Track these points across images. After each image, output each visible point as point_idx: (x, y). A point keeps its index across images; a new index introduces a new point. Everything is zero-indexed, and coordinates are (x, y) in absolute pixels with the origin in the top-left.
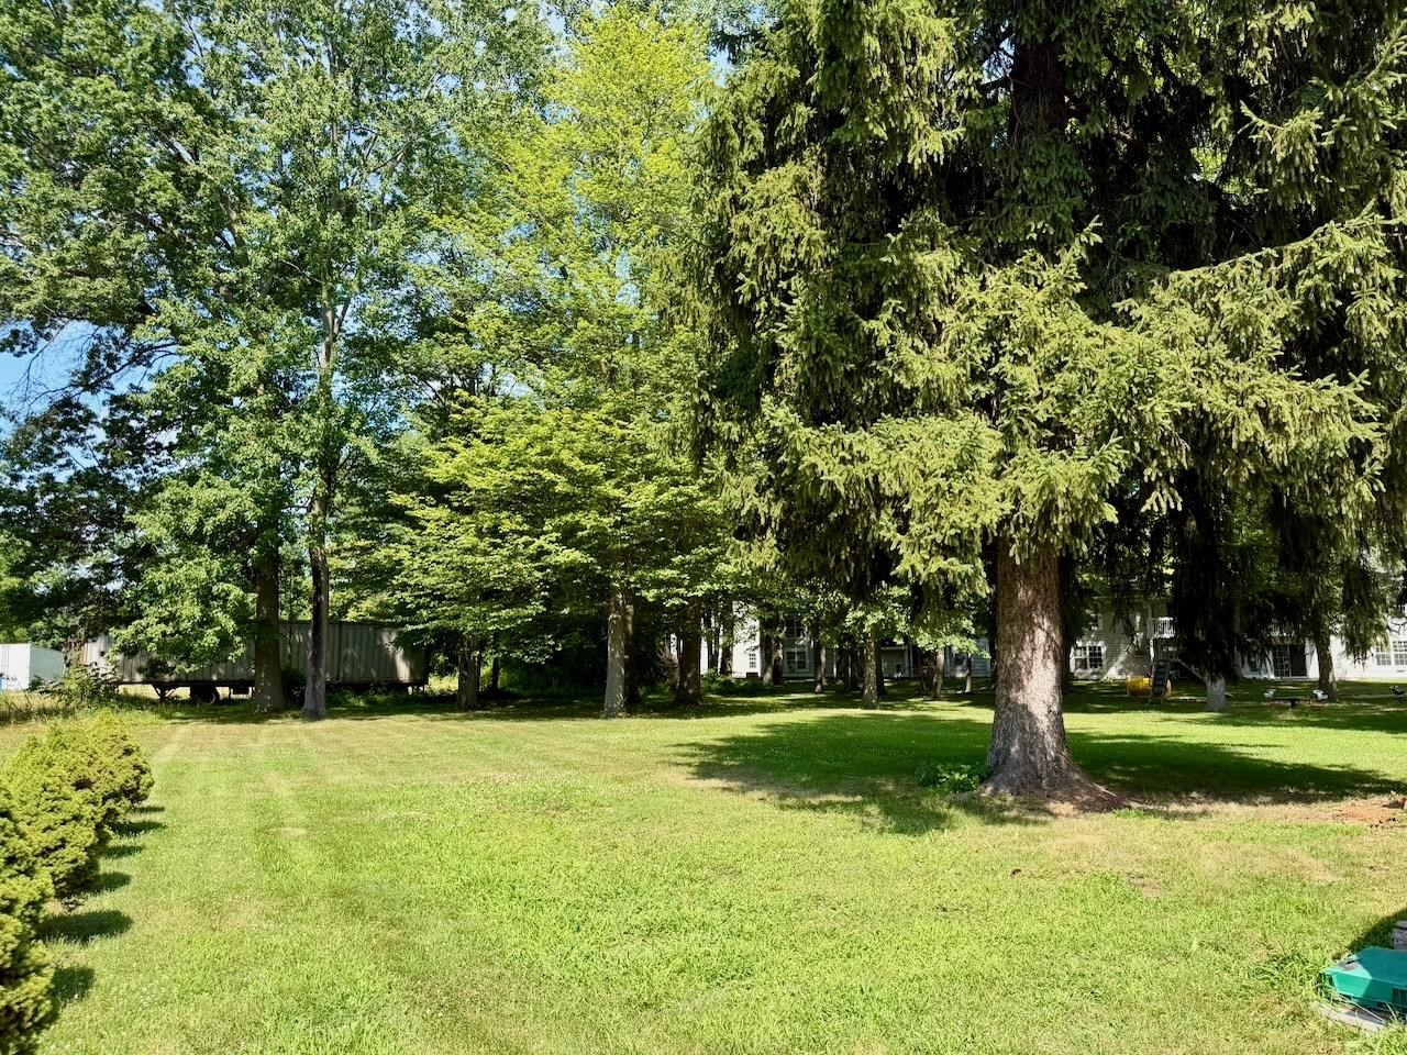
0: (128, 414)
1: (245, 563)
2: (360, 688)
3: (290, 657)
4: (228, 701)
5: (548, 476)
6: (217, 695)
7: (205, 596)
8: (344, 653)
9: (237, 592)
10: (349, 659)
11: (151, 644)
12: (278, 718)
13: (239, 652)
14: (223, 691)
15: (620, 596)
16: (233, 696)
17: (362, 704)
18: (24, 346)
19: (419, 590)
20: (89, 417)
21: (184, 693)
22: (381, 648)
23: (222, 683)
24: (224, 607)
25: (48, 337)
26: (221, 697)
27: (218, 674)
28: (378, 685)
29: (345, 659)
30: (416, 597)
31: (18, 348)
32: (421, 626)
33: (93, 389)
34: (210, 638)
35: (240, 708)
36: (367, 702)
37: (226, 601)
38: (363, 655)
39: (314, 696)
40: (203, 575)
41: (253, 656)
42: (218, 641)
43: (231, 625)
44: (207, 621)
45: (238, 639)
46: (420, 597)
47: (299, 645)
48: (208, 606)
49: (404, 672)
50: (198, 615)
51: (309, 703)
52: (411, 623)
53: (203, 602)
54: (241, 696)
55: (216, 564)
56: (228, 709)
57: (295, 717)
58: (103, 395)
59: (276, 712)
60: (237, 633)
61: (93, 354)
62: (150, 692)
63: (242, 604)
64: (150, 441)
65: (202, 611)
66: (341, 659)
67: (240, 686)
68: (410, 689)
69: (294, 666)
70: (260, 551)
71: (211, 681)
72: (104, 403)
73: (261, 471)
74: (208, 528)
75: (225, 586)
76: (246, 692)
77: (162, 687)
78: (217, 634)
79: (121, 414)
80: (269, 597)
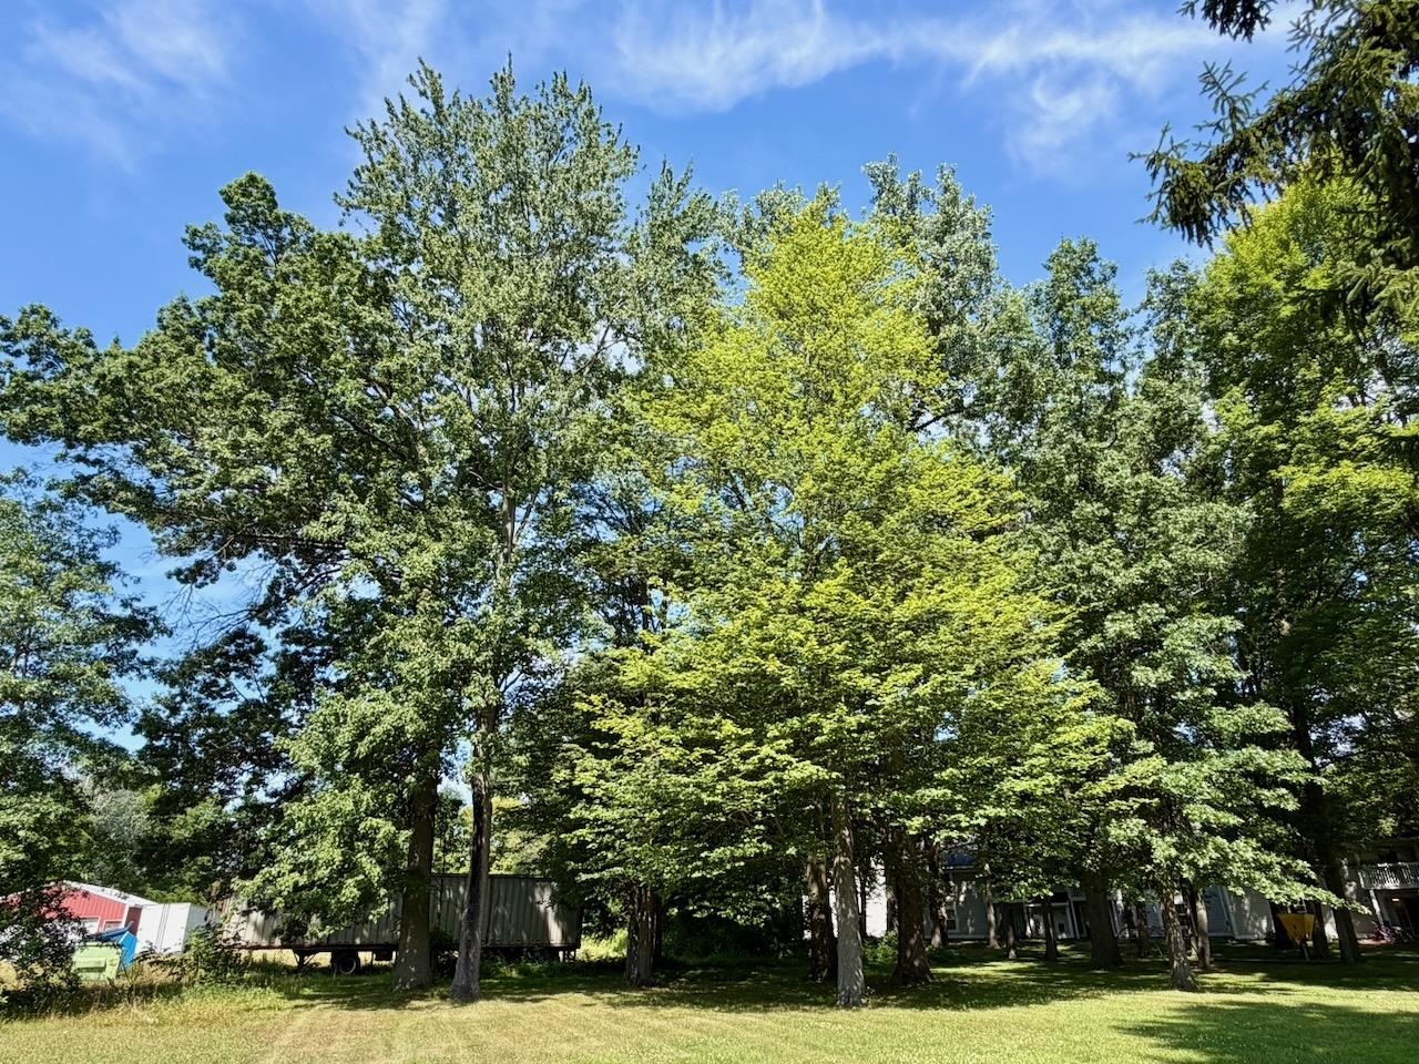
0: (301, 649)
1: (400, 794)
2: (512, 954)
3: (439, 916)
4: (370, 969)
5: (772, 666)
6: (358, 960)
7: (351, 836)
8: (494, 912)
9: (387, 827)
10: (500, 917)
11: (279, 899)
12: (422, 998)
13: (383, 909)
14: (365, 957)
15: (847, 832)
16: (375, 962)
17: (514, 974)
18: (207, 576)
19: (599, 827)
20: (260, 647)
21: (324, 959)
22: (533, 906)
23: (364, 948)
24: (370, 850)
25: (231, 568)
26: (363, 963)
27: (362, 936)
28: (531, 949)
29: (496, 918)
30: (598, 834)
31: (200, 580)
32: (596, 876)
33: (267, 623)
34: (350, 891)
35: (380, 979)
36: (520, 972)
37: (372, 841)
38: (514, 917)
39: (467, 967)
40: (349, 806)
41: (400, 915)
42: (358, 893)
43: (375, 872)
44: (349, 868)
45: (383, 892)
46: (603, 834)
47: (449, 901)
48: (352, 848)
49: (556, 935)
50: (338, 859)
51: (460, 978)
52: (586, 871)
53: (346, 844)
54: (384, 963)
55: (367, 796)
56: (367, 981)
57: (443, 998)
58: (278, 629)
59: (420, 990)
60: (384, 884)
61: (274, 587)
62: (289, 958)
63: (392, 846)
64: (318, 676)
65: (343, 854)
66: (491, 920)
67: (382, 951)
68: (561, 954)
69: (442, 928)
70: (418, 780)
71: (354, 945)
72: (277, 637)
73: (427, 679)
74: (362, 749)
75: (374, 822)
76: (389, 958)
77: (302, 952)
78: (358, 885)
79: (293, 648)
80: (422, 842)
